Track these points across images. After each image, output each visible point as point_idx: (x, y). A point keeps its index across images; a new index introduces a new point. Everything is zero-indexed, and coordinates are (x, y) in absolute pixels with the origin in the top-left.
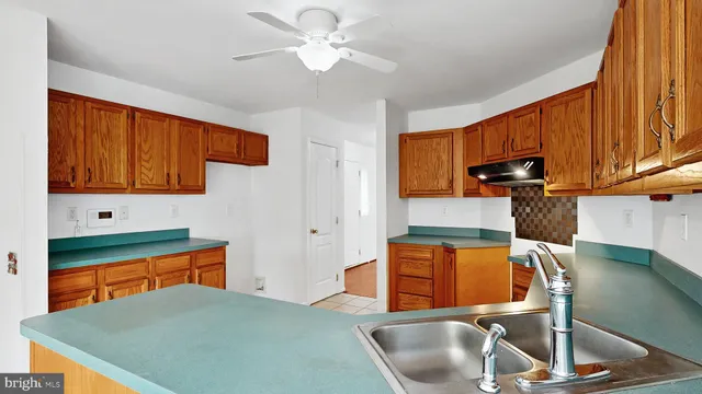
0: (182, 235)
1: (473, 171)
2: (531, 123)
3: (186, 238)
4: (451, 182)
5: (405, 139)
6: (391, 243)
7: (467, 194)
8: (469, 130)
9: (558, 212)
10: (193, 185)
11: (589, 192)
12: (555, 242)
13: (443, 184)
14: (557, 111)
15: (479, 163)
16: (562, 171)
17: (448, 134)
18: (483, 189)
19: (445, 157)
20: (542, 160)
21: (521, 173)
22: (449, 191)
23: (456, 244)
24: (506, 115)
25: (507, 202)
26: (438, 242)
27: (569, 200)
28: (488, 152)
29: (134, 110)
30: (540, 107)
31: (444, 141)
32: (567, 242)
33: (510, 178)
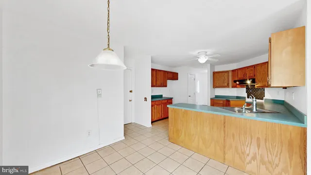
0: (161, 96)
1: (235, 81)
2: (252, 70)
3: (162, 97)
4: (228, 84)
5: (214, 73)
6: (211, 99)
7: (233, 87)
8: (233, 71)
9: (259, 92)
10: (164, 85)
11: (267, 87)
12: (258, 99)
13: (226, 84)
14: (259, 68)
15: (236, 79)
16: (260, 82)
17: (227, 72)
18: (238, 86)
19: (226, 78)
20: (255, 79)
21: (249, 82)
22: (228, 86)
23: (230, 100)
24: (245, 68)
25: (245, 89)
26: (225, 99)
27: (262, 88)
28: (239, 76)
29: (156, 70)
30: (254, 66)
31: (226, 74)
32: (262, 99)
33: (245, 83)
